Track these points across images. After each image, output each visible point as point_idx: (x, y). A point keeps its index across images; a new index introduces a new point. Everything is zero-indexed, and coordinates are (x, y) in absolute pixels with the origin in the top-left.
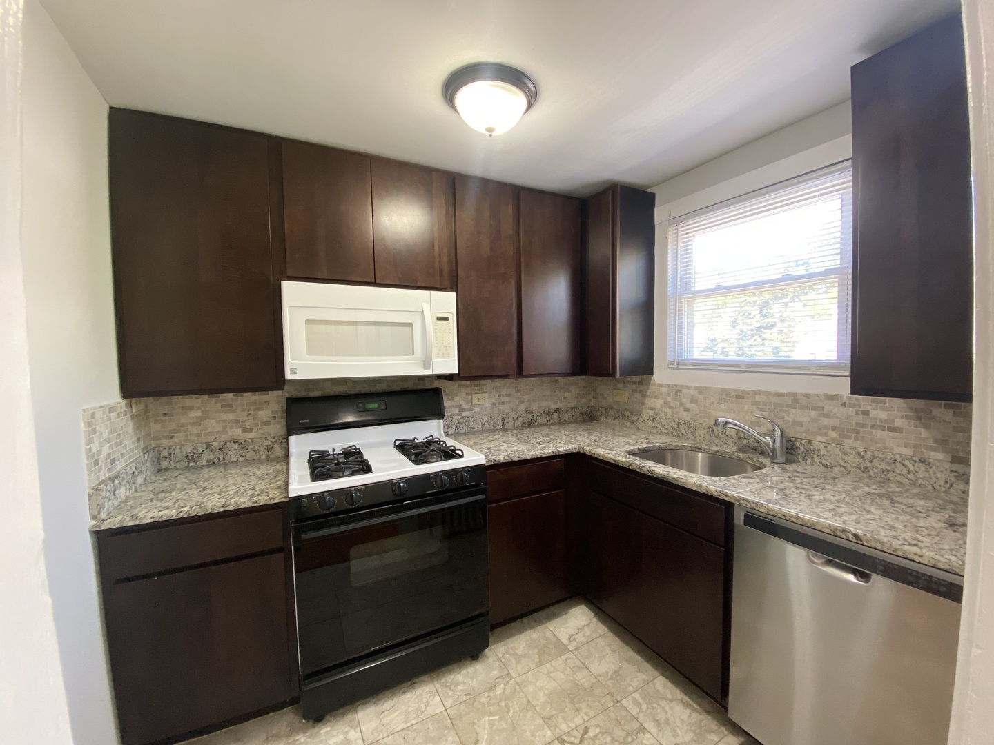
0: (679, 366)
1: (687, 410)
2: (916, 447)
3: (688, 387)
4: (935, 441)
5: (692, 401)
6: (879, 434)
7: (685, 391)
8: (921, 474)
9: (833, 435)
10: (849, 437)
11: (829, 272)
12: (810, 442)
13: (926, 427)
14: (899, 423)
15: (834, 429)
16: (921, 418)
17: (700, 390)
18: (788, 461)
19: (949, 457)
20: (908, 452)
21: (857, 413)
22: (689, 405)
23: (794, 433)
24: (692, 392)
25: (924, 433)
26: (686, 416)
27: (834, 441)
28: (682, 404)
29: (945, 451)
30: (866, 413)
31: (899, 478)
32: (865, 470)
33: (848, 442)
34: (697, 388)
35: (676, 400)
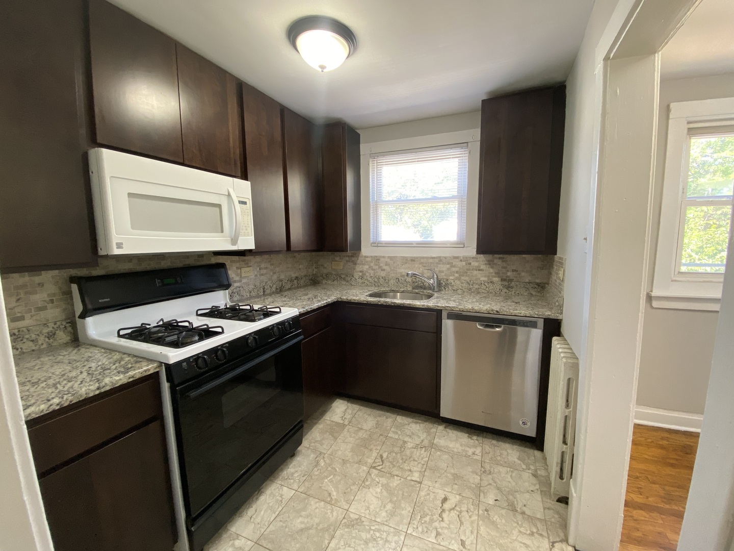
0: (378, 244)
1: (383, 270)
2: (488, 277)
3: (384, 257)
4: (496, 273)
5: (386, 265)
6: (475, 272)
7: (382, 259)
8: (491, 288)
9: (457, 275)
10: (463, 276)
11: (453, 197)
12: (447, 280)
13: (492, 268)
14: (482, 267)
15: (457, 272)
16: (490, 263)
17: (391, 258)
18: (440, 290)
19: (500, 279)
20: (486, 279)
21: (466, 264)
22: (385, 267)
23: (441, 276)
24: (386, 260)
25: (491, 270)
26: (383, 274)
27: (457, 278)
28: (380, 267)
29: (499, 277)
30: (470, 264)
31: (483, 291)
32: (470, 289)
33: (463, 278)
34: (389, 257)
35: (376, 265)
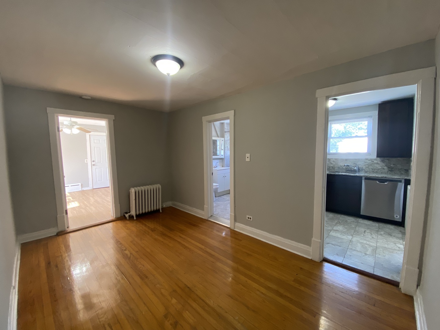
2: (382, 167)
4: (385, 165)
6: (375, 165)
8: (383, 171)
10: (370, 166)
11: (366, 136)
12: (362, 168)
13: (384, 163)
14: (379, 163)
15: (367, 165)
16: (383, 161)
17: (336, 159)
18: (359, 172)
19: (387, 168)
20: (381, 167)
21: (371, 162)
23: (360, 166)
25: (383, 164)
27: (367, 167)
29: (387, 167)
30: (373, 161)
31: (379, 172)
32: (373, 172)
